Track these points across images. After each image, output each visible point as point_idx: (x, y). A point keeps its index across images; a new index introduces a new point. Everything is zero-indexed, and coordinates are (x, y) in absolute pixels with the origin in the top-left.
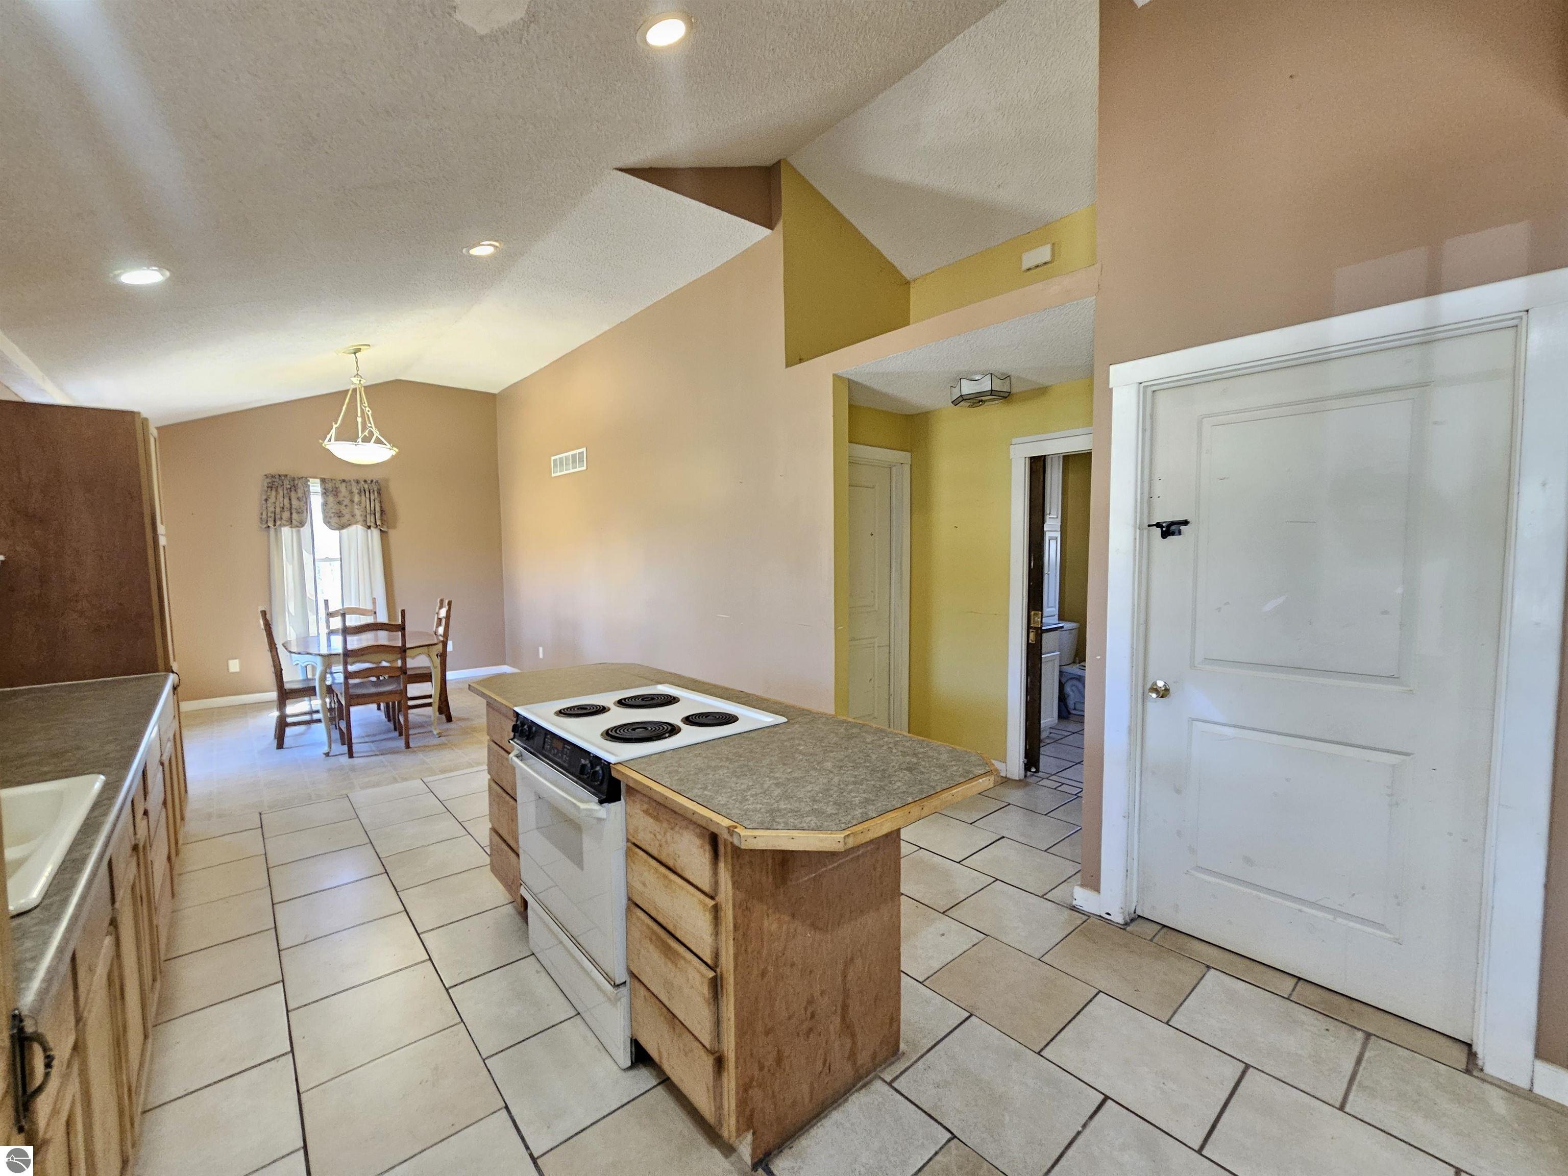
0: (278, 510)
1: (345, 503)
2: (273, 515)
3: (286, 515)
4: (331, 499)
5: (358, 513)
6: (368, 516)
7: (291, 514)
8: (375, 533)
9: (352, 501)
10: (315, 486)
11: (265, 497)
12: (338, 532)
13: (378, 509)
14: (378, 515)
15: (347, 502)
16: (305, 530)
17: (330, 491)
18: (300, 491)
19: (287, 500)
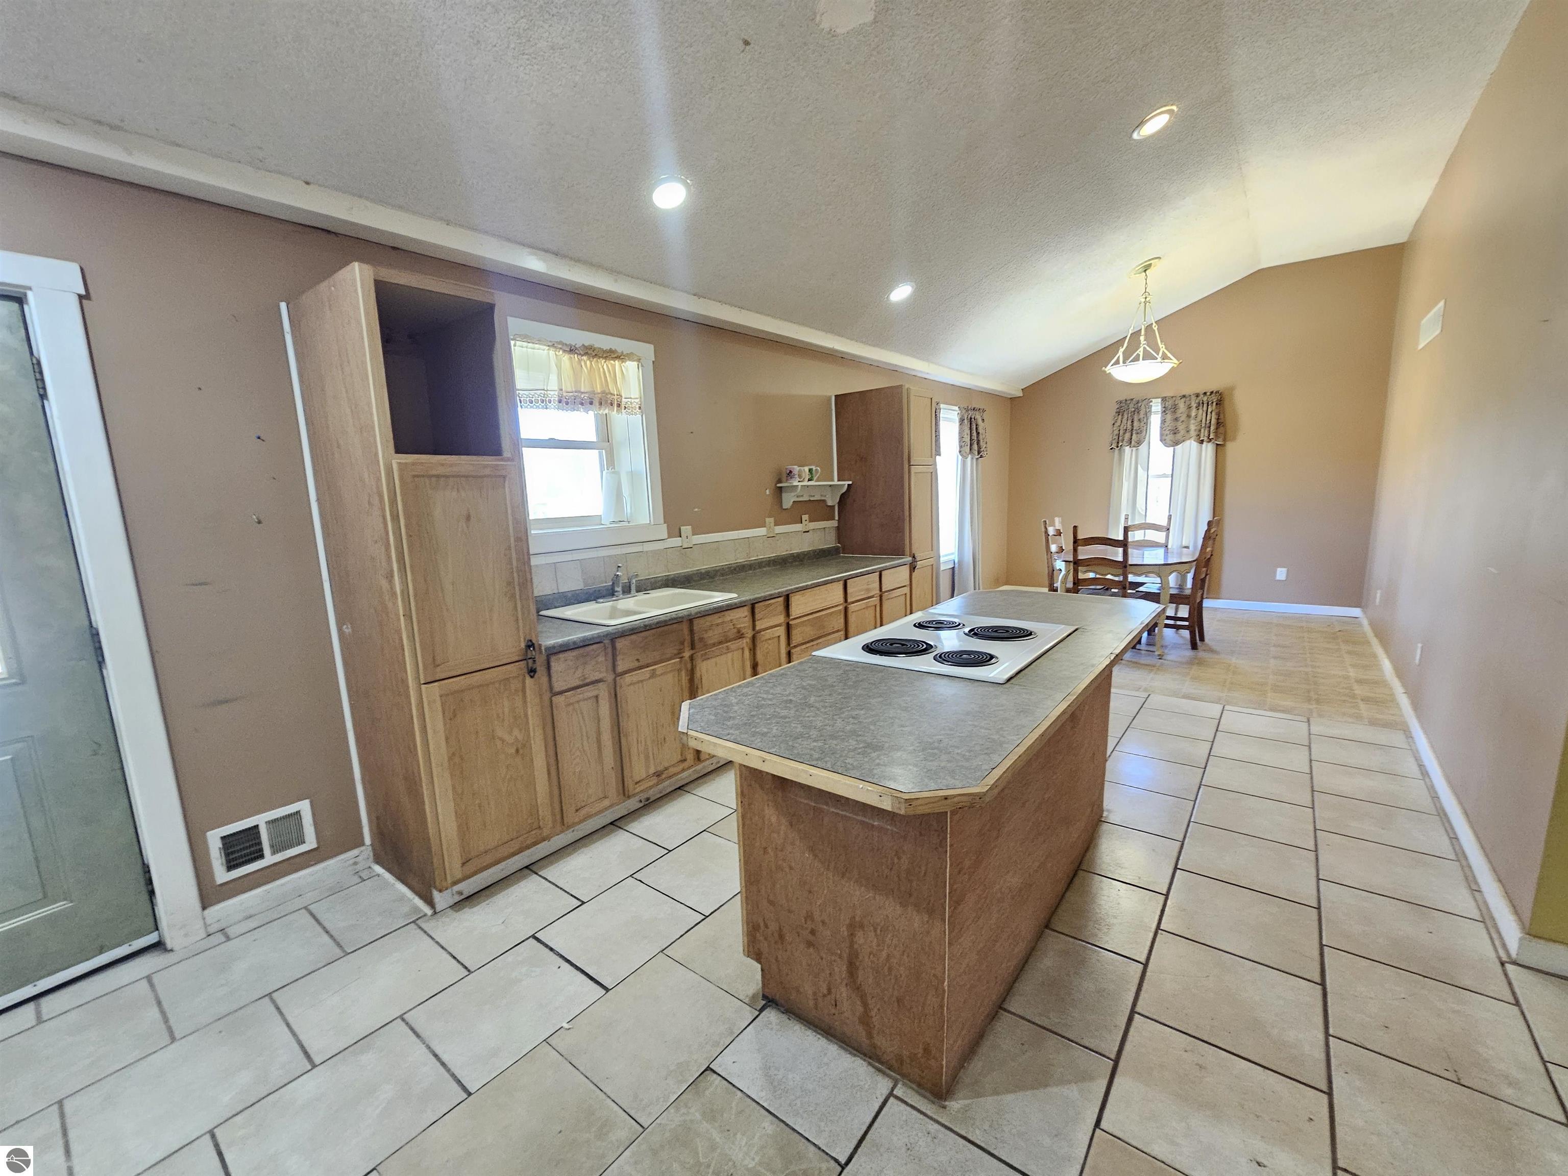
0: (1121, 432)
1: (1182, 419)
2: (1117, 437)
3: (1127, 435)
4: (1169, 417)
5: (1193, 428)
6: (1202, 430)
7: (1132, 435)
8: (1208, 450)
9: (1189, 416)
10: (1156, 406)
11: (1113, 422)
12: (1172, 448)
13: (1214, 421)
14: (1212, 428)
15: (1183, 418)
16: (1143, 447)
17: (1169, 408)
18: (1142, 412)
19: (1129, 422)
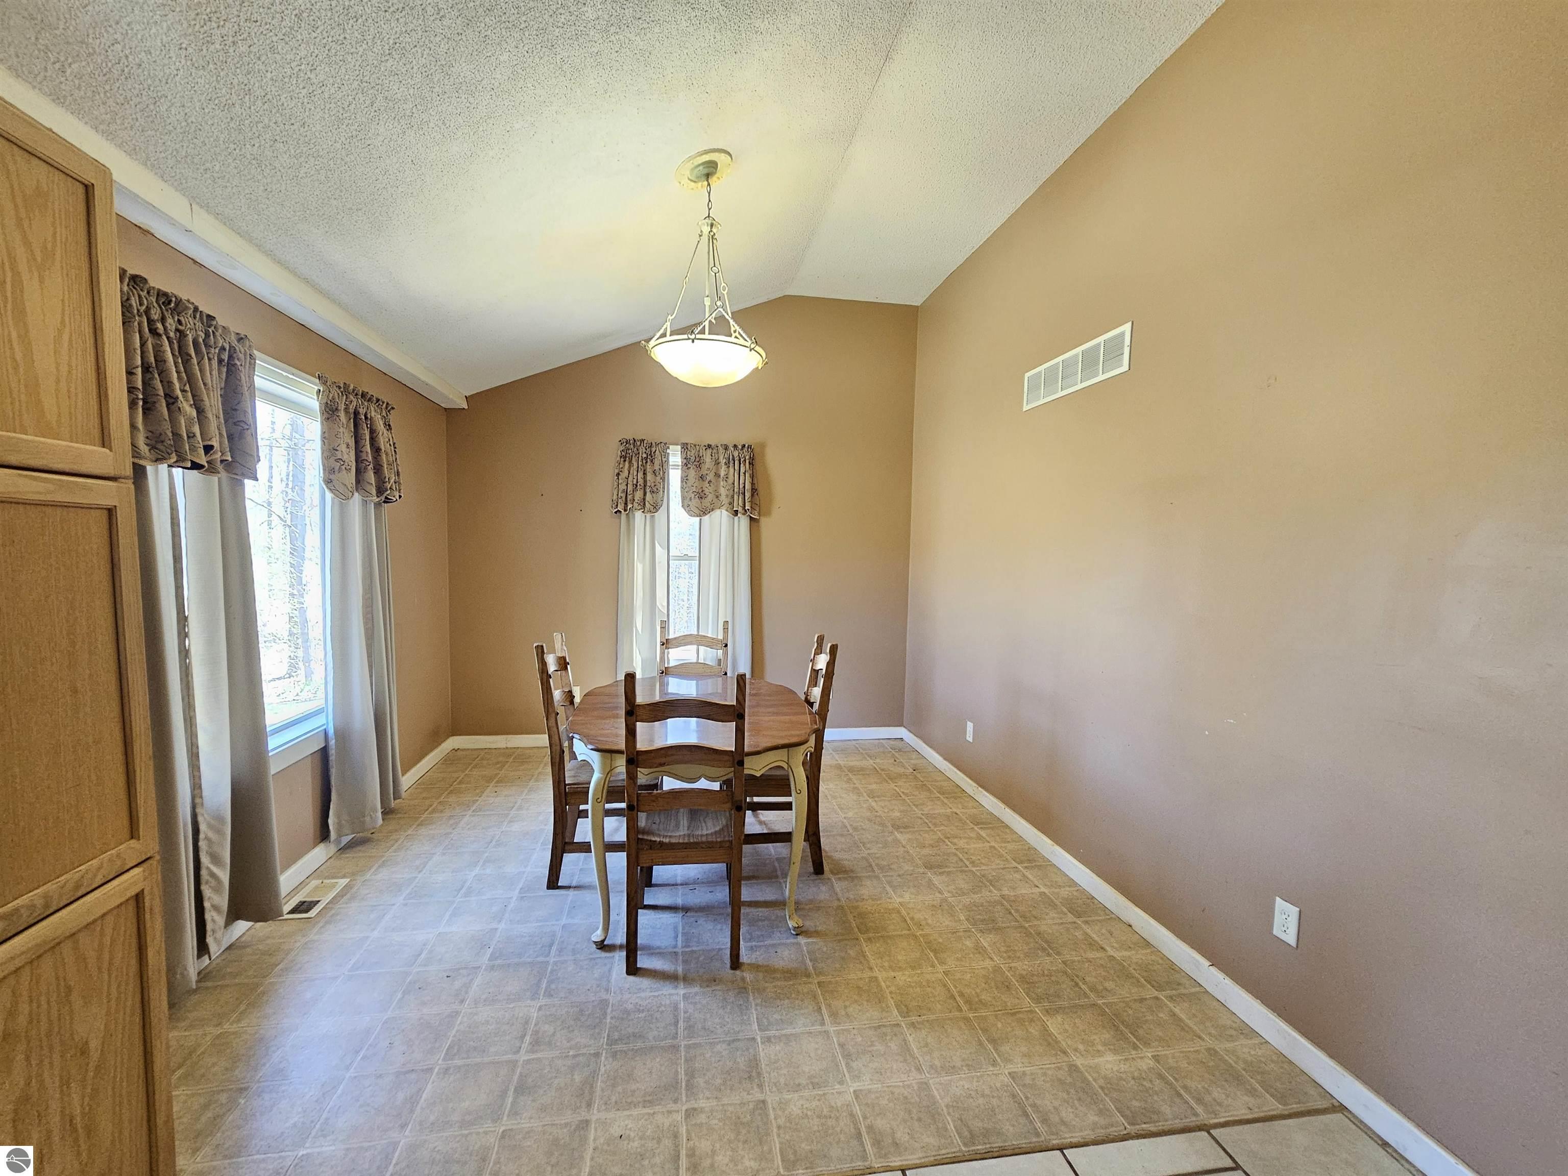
0: (630, 488)
1: (709, 478)
2: (623, 495)
3: (639, 495)
4: (692, 473)
5: (723, 492)
6: (736, 497)
7: (645, 494)
8: (743, 522)
9: (717, 475)
10: (675, 457)
11: (617, 471)
12: (698, 519)
13: (748, 486)
15: (711, 477)
16: (660, 515)
17: (692, 462)
18: (657, 463)
19: (640, 475)
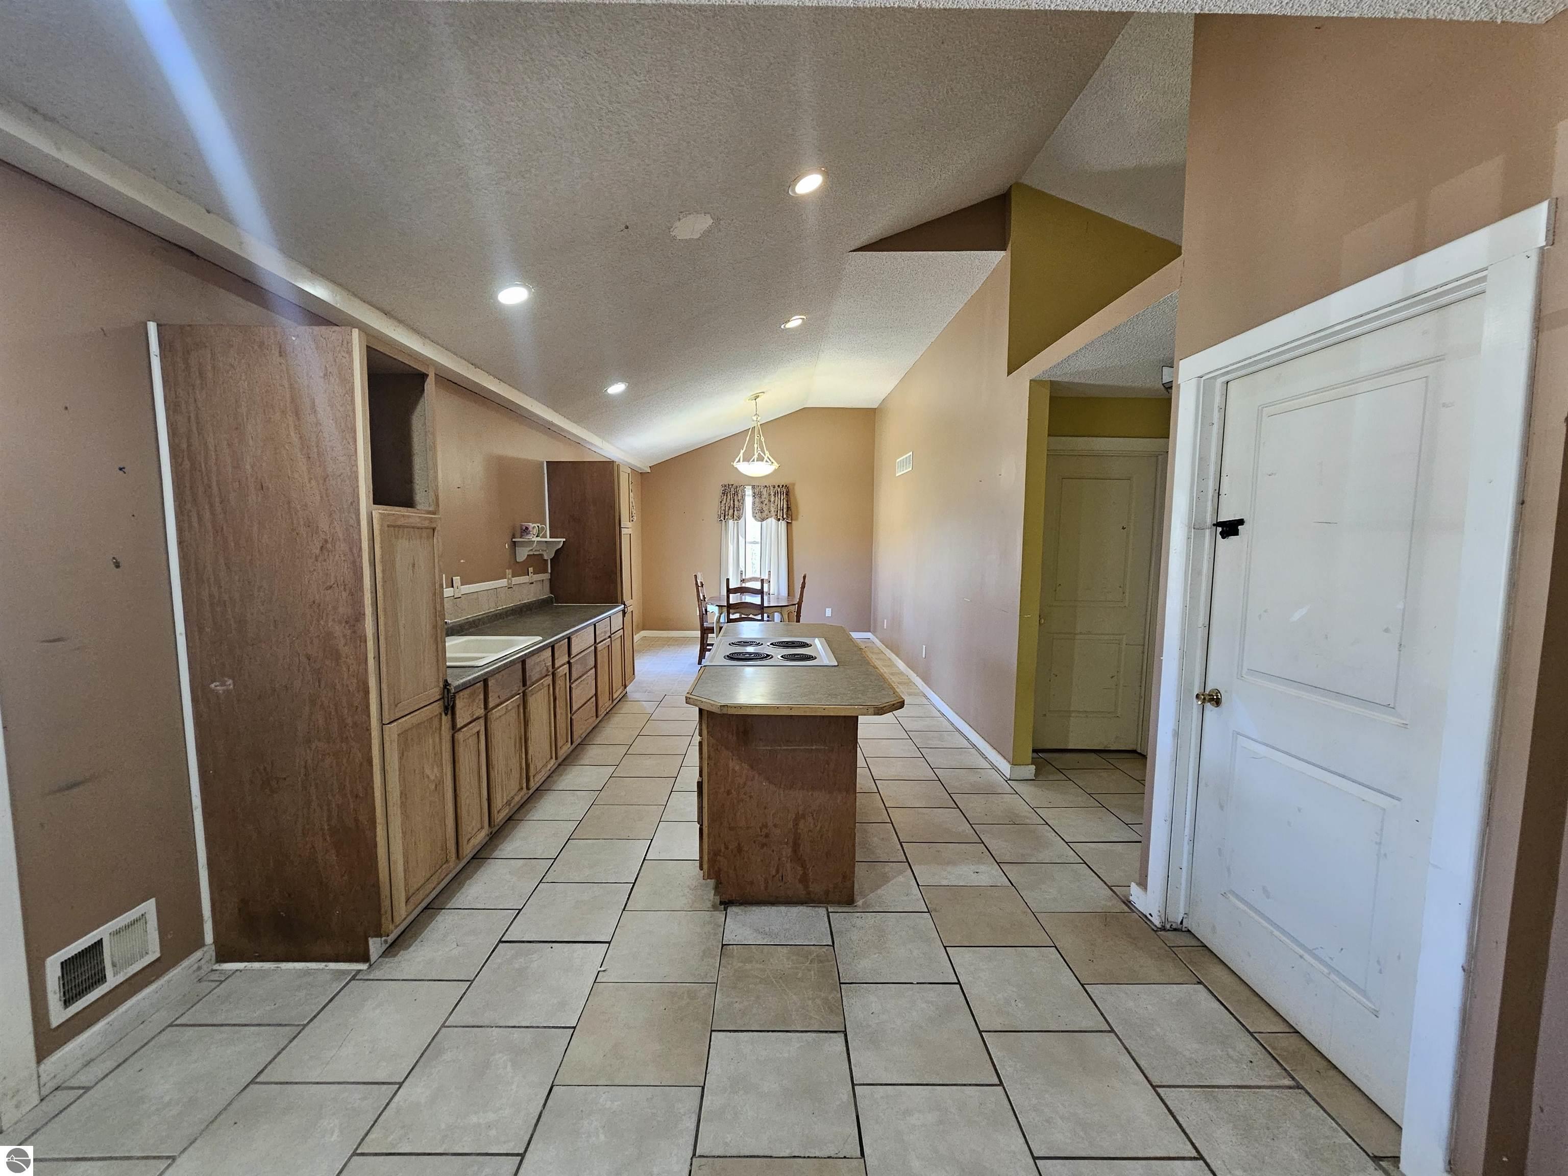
0: (727, 508)
2: (724, 512)
3: (731, 511)
4: (757, 500)
5: (772, 509)
6: (779, 511)
7: (734, 511)
8: (783, 524)
9: (770, 501)
10: (749, 491)
11: (720, 500)
12: (760, 523)
13: (785, 506)
14: (785, 511)
15: (766, 502)
16: (741, 521)
17: (757, 494)
18: (739, 495)
19: (732, 502)
